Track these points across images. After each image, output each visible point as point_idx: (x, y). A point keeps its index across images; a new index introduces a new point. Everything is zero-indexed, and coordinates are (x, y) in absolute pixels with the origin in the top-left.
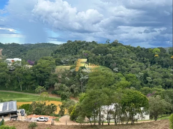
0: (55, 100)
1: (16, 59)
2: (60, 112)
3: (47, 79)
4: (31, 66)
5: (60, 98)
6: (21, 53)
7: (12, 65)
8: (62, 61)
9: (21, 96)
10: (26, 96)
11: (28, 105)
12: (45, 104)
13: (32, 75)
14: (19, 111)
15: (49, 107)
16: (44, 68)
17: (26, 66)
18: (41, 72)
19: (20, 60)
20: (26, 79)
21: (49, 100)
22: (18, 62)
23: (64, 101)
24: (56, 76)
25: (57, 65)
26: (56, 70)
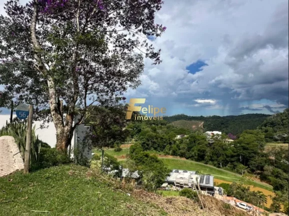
0: (267, 188)
1: (215, 132)
2: (272, 205)
3: (252, 159)
4: (232, 140)
5: (272, 187)
6: (223, 126)
7: (211, 138)
8: (276, 137)
9: (221, 173)
10: (227, 174)
11: (228, 184)
12: (248, 189)
13: (233, 151)
14: (217, 188)
15: (254, 194)
16: (248, 144)
17: (227, 140)
18: (244, 149)
19: (220, 133)
20: (226, 155)
21: (255, 185)
22: (218, 135)
23: (279, 192)
24: (266, 155)
25: (267, 142)
26: (266, 147)
